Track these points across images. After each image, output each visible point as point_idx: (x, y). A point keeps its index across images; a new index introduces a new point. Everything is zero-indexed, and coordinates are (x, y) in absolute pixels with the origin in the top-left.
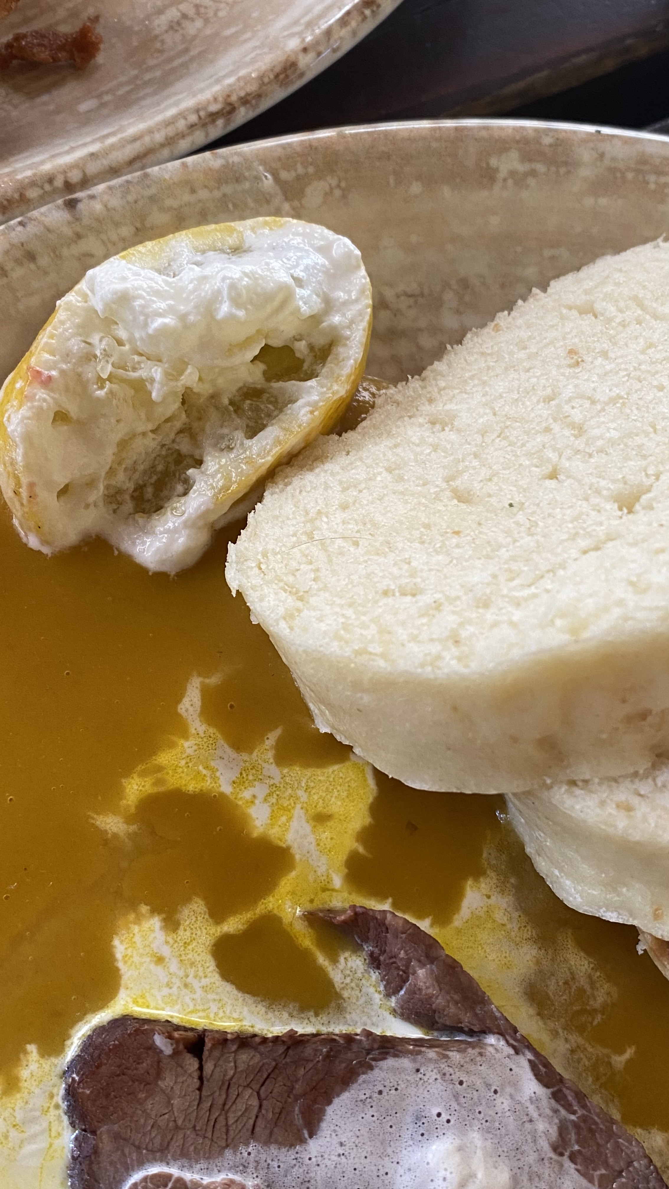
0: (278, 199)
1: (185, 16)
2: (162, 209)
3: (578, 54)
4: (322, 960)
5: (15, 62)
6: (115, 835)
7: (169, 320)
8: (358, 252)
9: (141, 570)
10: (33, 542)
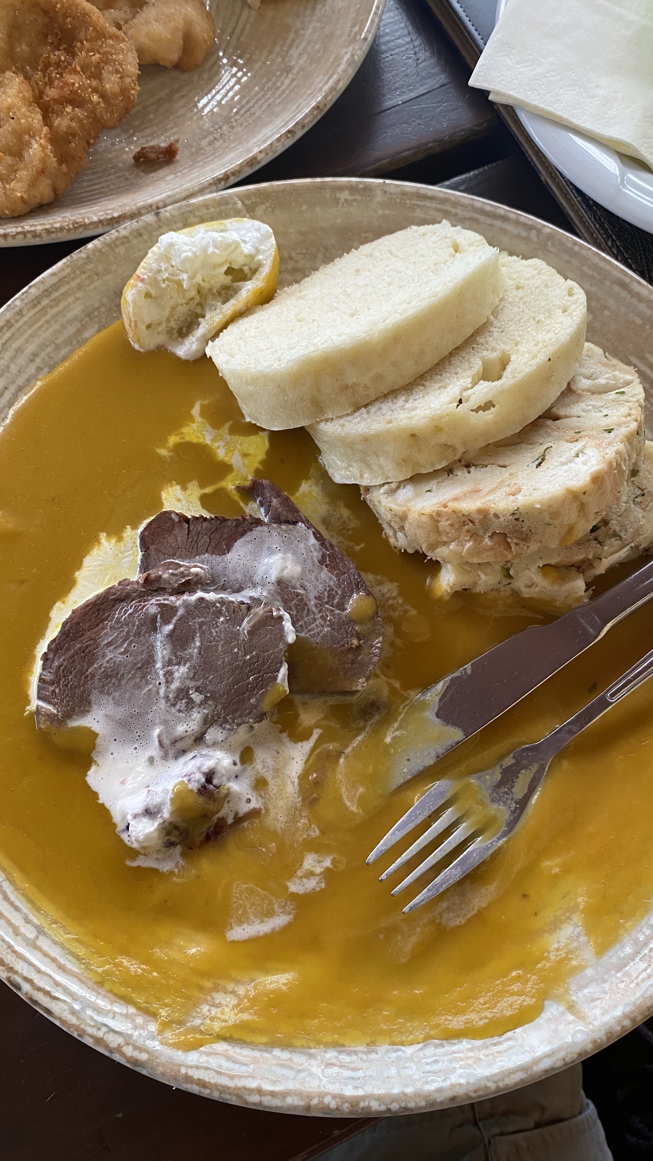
0: (244, 212)
1: (215, 139)
2: (194, 216)
3: (405, 151)
4: (242, 504)
5: (142, 160)
6: (164, 456)
7: (190, 254)
8: (271, 230)
9: (179, 359)
10: (136, 346)
